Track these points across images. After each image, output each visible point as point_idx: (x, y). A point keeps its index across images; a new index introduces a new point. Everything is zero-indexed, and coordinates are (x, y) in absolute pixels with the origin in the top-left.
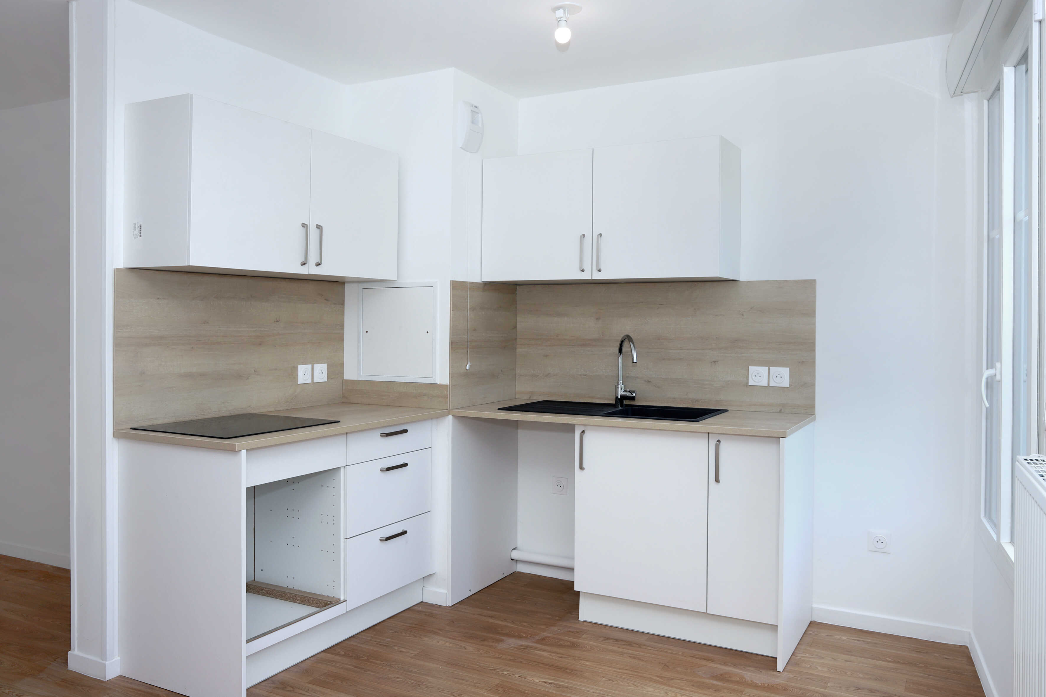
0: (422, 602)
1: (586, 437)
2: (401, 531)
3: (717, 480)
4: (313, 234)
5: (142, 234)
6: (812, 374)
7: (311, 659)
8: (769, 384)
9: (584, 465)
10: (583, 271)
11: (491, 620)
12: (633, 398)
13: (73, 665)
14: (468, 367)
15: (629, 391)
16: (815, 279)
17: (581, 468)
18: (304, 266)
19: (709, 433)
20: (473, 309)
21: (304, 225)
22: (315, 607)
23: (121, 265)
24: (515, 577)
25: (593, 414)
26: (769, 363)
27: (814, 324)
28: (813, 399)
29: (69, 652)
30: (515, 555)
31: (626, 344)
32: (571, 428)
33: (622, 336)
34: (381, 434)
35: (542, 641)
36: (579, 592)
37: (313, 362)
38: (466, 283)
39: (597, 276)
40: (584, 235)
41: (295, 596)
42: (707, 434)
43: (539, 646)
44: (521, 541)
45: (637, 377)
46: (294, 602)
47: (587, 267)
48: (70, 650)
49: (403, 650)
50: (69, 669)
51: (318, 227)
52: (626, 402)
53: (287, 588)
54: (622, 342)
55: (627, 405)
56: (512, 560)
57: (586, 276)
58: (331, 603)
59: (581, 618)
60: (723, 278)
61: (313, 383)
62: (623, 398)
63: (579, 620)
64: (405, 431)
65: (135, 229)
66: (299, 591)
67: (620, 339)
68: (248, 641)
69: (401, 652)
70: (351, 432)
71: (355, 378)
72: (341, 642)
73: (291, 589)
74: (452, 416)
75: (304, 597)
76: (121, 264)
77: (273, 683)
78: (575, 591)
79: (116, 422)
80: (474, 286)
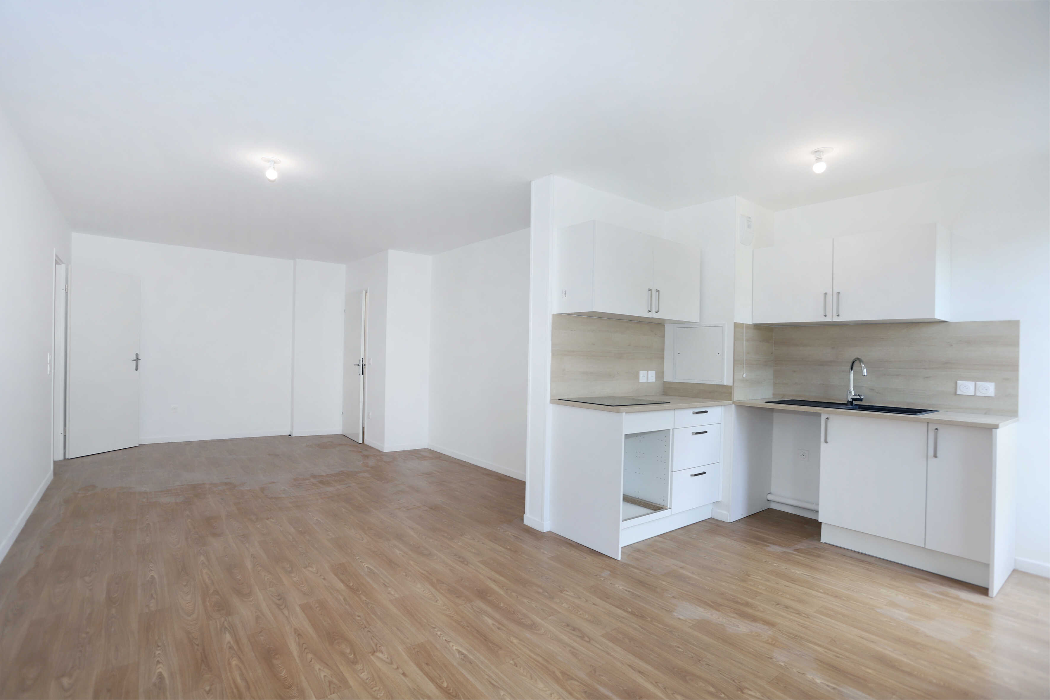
0: (711, 518)
1: (830, 424)
2: (702, 472)
3: (935, 456)
4: (654, 294)
5: (566, 295)
6: (1016, 387)
7: (651, 539)
8: (975, 394)
9: (828, 440)
10: (825, 316)
11: (760, 534)
12: (861, 400)
13: (526, 522)
14: (744, 376)
15: (858, 395)
16: (1018, 319)
17: (826, 442)
18: (650, 313)
19: (928, 423)
20: (747, 340)
21: (650, 290)
22: (652, 510)
23: (555, 313)
24: (769, 511)
25: (834, 407)
26: (976, 379)
27: (1018, 352)
28: (1017, 405)
29: (524, 515)
30: (770, 497)
31: (857, 363)
32: (819, 415)
33: (854, 358)
34: (694, 412)
35: (797, 550)
36: (821, 523)
37: (648, 370)
38: (743, 324)
39: (836, 319)
40: (826, 293)
41: (640, 502)
42: (926, 424)
43: (795, 553)
44: (773, 489)
45: (863, 387)
46: (640, 506)
47: (829, 314)
48: (524, 513)
49: (706, 542)
50: (524, 523)
51: (657, 291)
52: (855, 402)
53: (635, 498)
54: (854, 362)
55: (856, 405)
56: (768, 500)
57: (828, 319)
58: (663, 508)
59: (823, 540)
60: (939, 319)
61: (647, 382)
62: (854, 399)
63: (821, 541)
64: (706, 412)
65: (563, 293)
66: (642, 499)
67: (852, 361)
68: (623, 521)
69: (704, 543)
70: (677, 409)
71: (671, 381)
72: (666, 533)
73: (637, 498)
74: (735, 405)
75: (646, 503)
76: (556, 311)
77: (632, 548)
78: (819, 522)
79: (552, 396)
80: (748, 326)
